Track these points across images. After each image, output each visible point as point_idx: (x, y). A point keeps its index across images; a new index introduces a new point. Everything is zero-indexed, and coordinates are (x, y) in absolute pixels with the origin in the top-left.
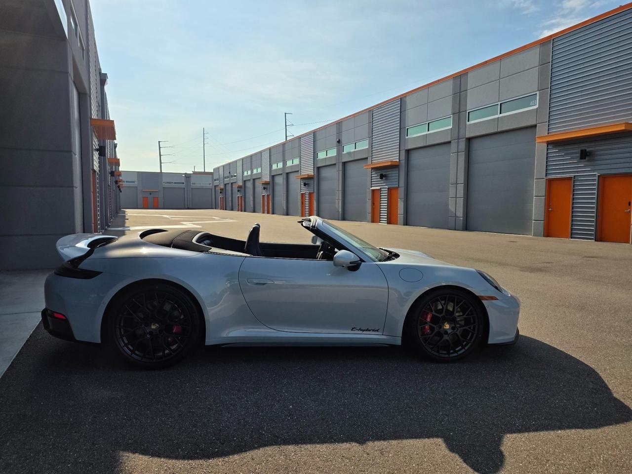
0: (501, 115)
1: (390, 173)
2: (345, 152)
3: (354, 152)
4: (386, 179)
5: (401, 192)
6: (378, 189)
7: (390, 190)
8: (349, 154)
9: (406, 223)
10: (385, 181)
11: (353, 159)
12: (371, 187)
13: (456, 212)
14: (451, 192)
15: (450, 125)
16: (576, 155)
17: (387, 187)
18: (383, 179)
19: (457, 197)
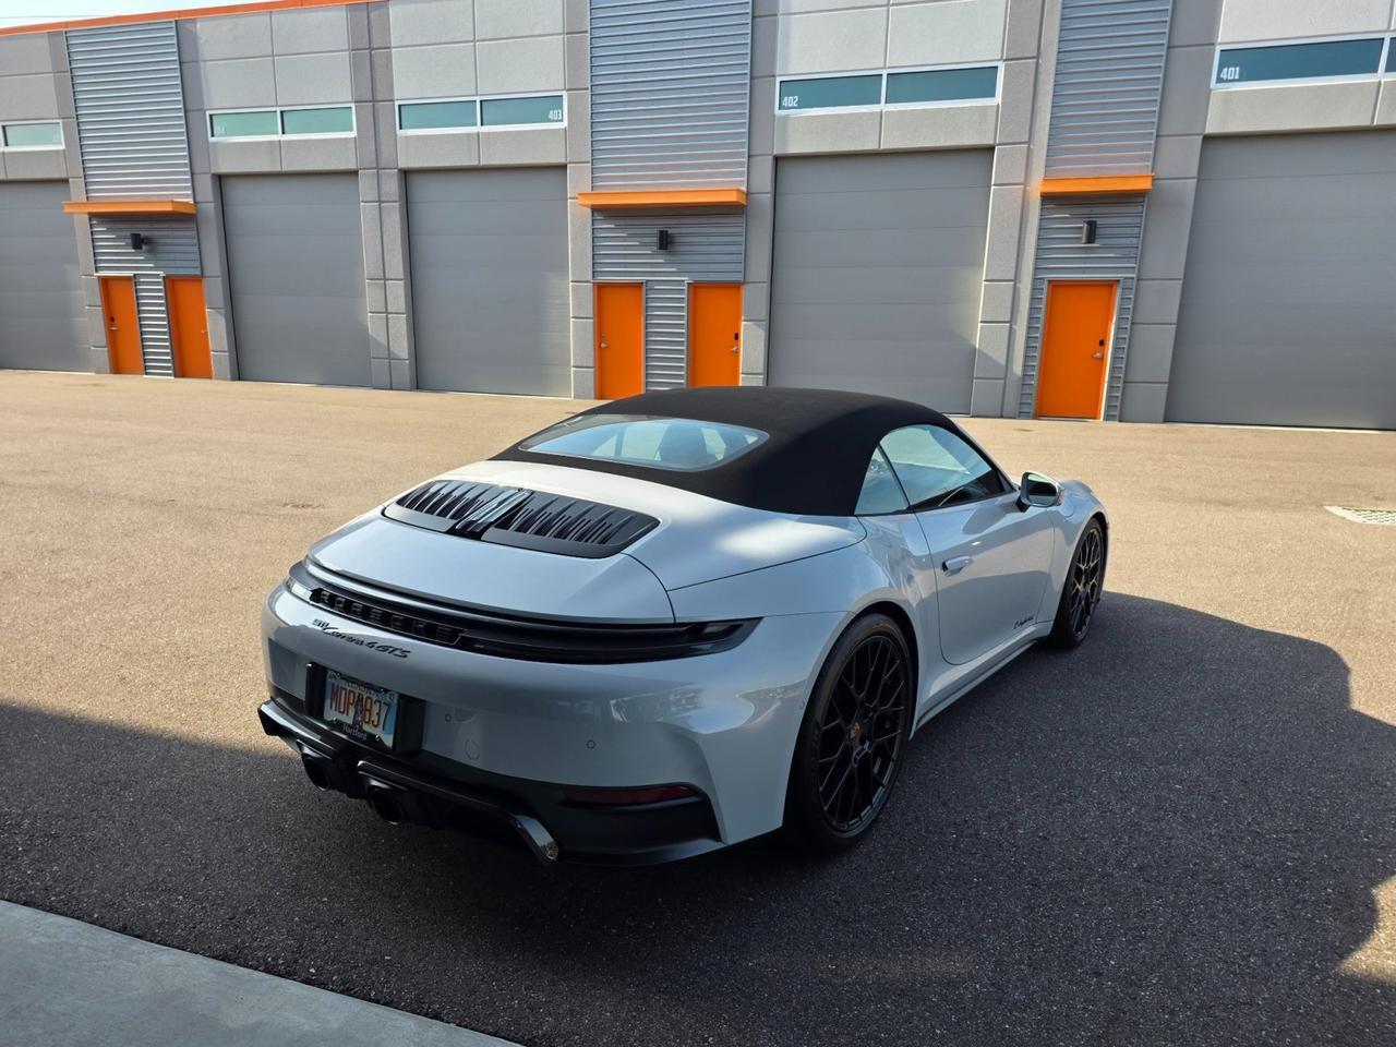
0: (486, 129)
1: (169, 233)
3: (3, 154)
4: (149, 251)
5: (214, 288)
6: (127, 279)
7: (171, 283)
9: (239, 375)
10: (149, 256)
11: (4, 177)
12: (97, 271)
13: (392, 349)
14: (371, 297)
15: (351, 130)
16: (647, 240)
17: (161, 273)
18: (141, 248)
19: (389, 311)
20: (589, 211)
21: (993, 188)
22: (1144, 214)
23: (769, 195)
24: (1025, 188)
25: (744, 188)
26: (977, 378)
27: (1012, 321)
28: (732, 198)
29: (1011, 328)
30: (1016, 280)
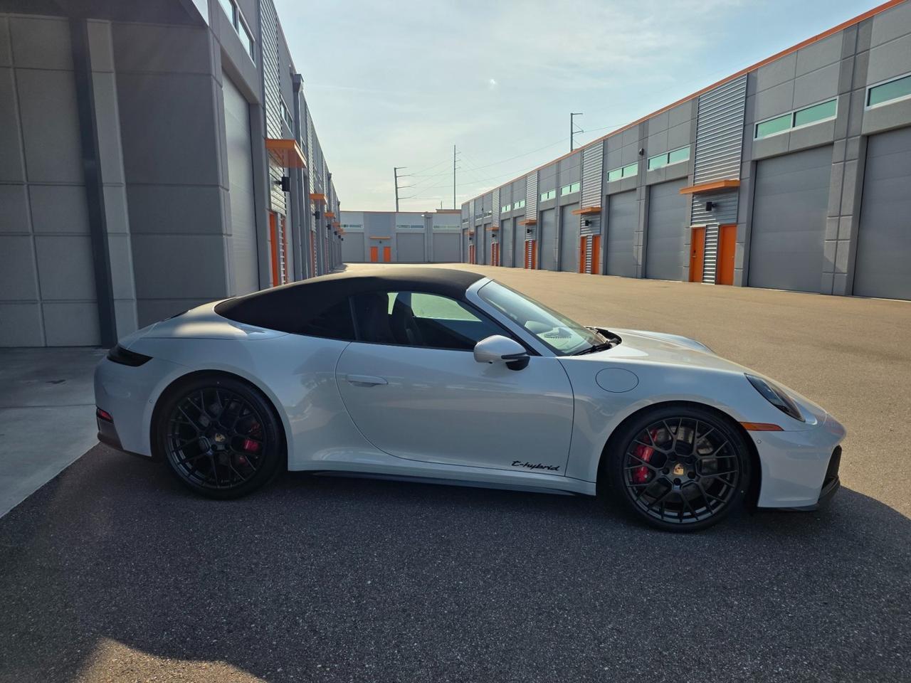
1: (725, 200)
2: (652, 169)
3: (666, 167)
4: (715, 212)
5: (742, 231)
6: (703, 228)
7: (722, 229)
8: (658, 171)
9: (747, 283)
10: (715, 214)
11: (663, 180)
12: (692, 224)
13: (837, 265)
14: (829, 229)
15: (834, 115)
17: (718, 223)
18: (711, 210)
19: (839, 238)
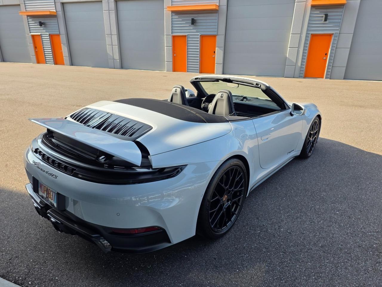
1: (48, 21)
4: (45, 27)
5: (63, 38)
6: (39, 35)
7: (51, 36)
9: (72, 64)
10: (44, 28)
12: (30, 33)
13: (114, 56)
14: (108, 40)
16: (188, 21)
17: (48, 33)
18: (42, 26)
19: (113, 44)
20: (171, 12)
21: (296, 3)
22: (343, 12)
23: (225, 6)
24: (306, 3)
25: (218, 4)
26: (287, 65)
27: (299, 47)
28: (214, 7)
29: (298, 49)
30: (301, 34)
